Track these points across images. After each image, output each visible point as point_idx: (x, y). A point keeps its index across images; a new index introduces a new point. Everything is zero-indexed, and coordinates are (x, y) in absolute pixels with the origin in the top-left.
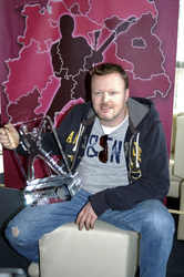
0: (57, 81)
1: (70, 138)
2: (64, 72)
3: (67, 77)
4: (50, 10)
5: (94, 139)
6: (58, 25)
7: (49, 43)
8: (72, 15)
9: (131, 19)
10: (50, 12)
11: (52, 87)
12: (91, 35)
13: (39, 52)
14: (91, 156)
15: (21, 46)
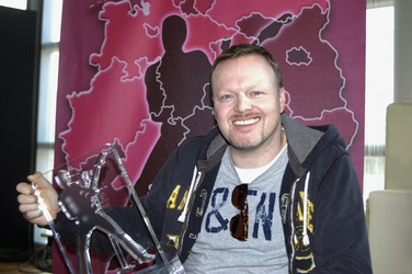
0: (155, 129)
1: (172, 199)
2: (167, 112)
3: (172, 121)
4: (146, 9)
5: (219, 197)
6: (160, 32)
7: (143, 63)
8: (183, 15)
9: (283, 18)
10: (146, 12)
11: (145, 140)
12: (215, 47)
13: (125, 79)
14: (215, 230)
15: (96, 70)
